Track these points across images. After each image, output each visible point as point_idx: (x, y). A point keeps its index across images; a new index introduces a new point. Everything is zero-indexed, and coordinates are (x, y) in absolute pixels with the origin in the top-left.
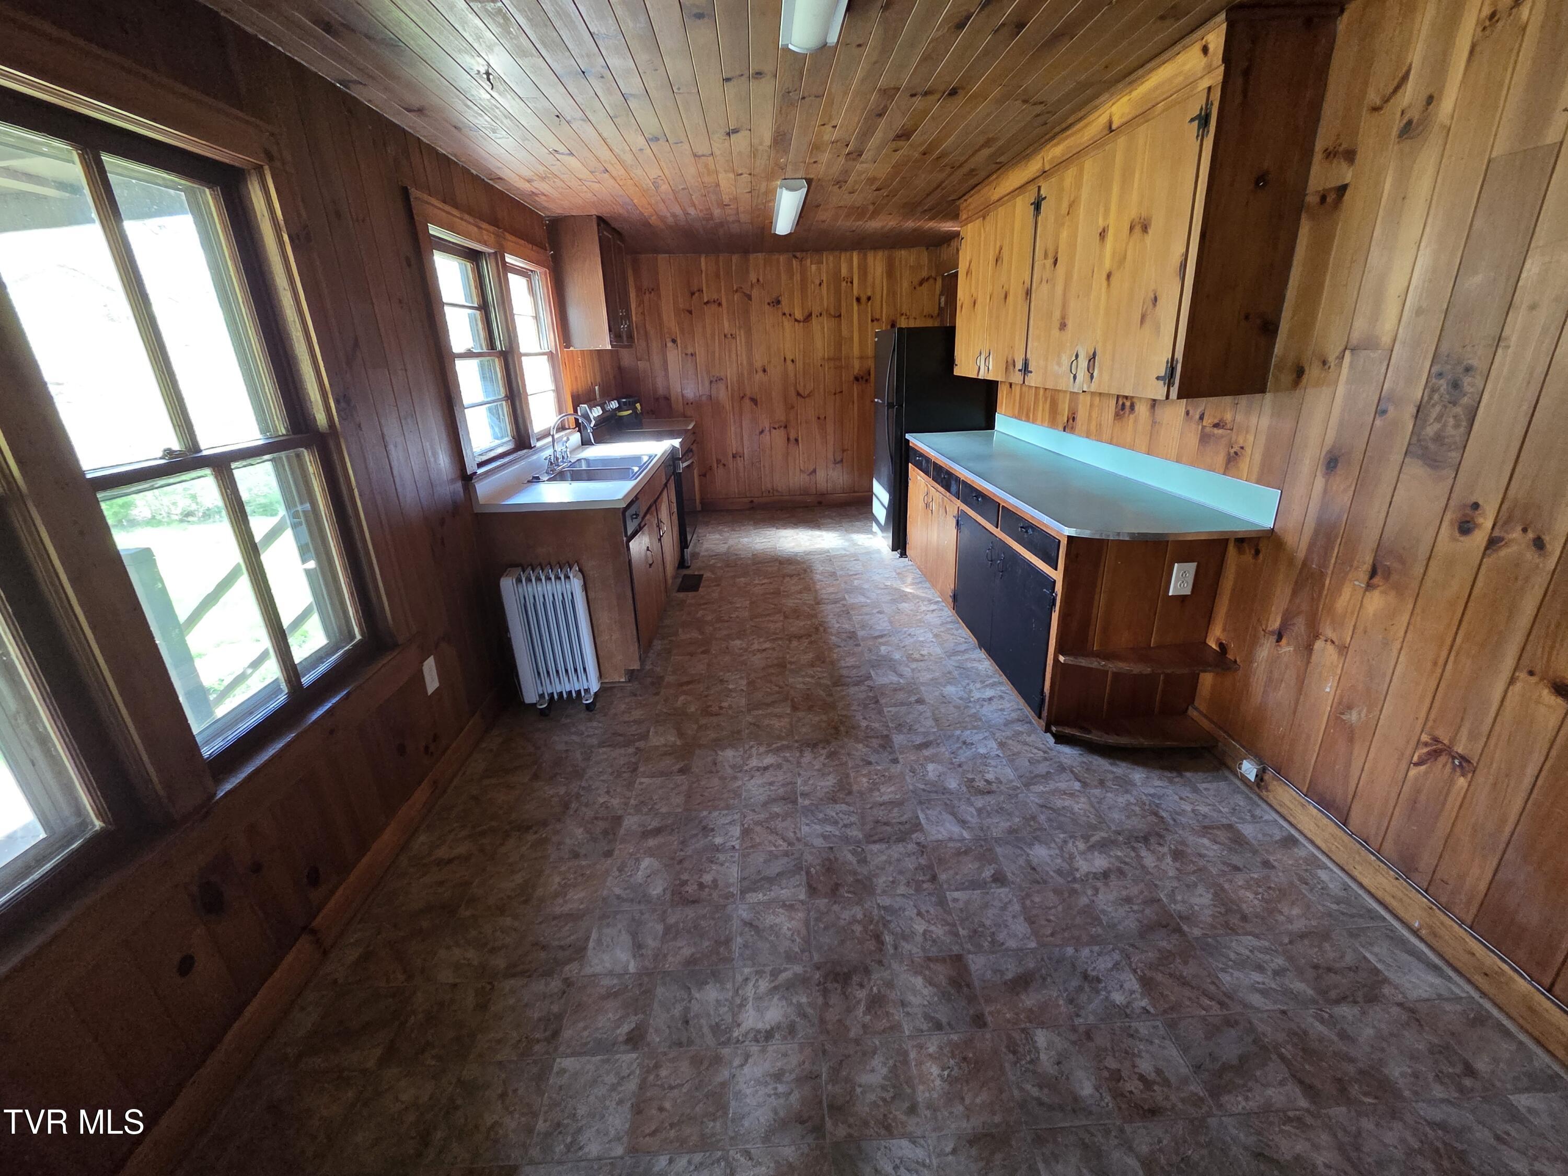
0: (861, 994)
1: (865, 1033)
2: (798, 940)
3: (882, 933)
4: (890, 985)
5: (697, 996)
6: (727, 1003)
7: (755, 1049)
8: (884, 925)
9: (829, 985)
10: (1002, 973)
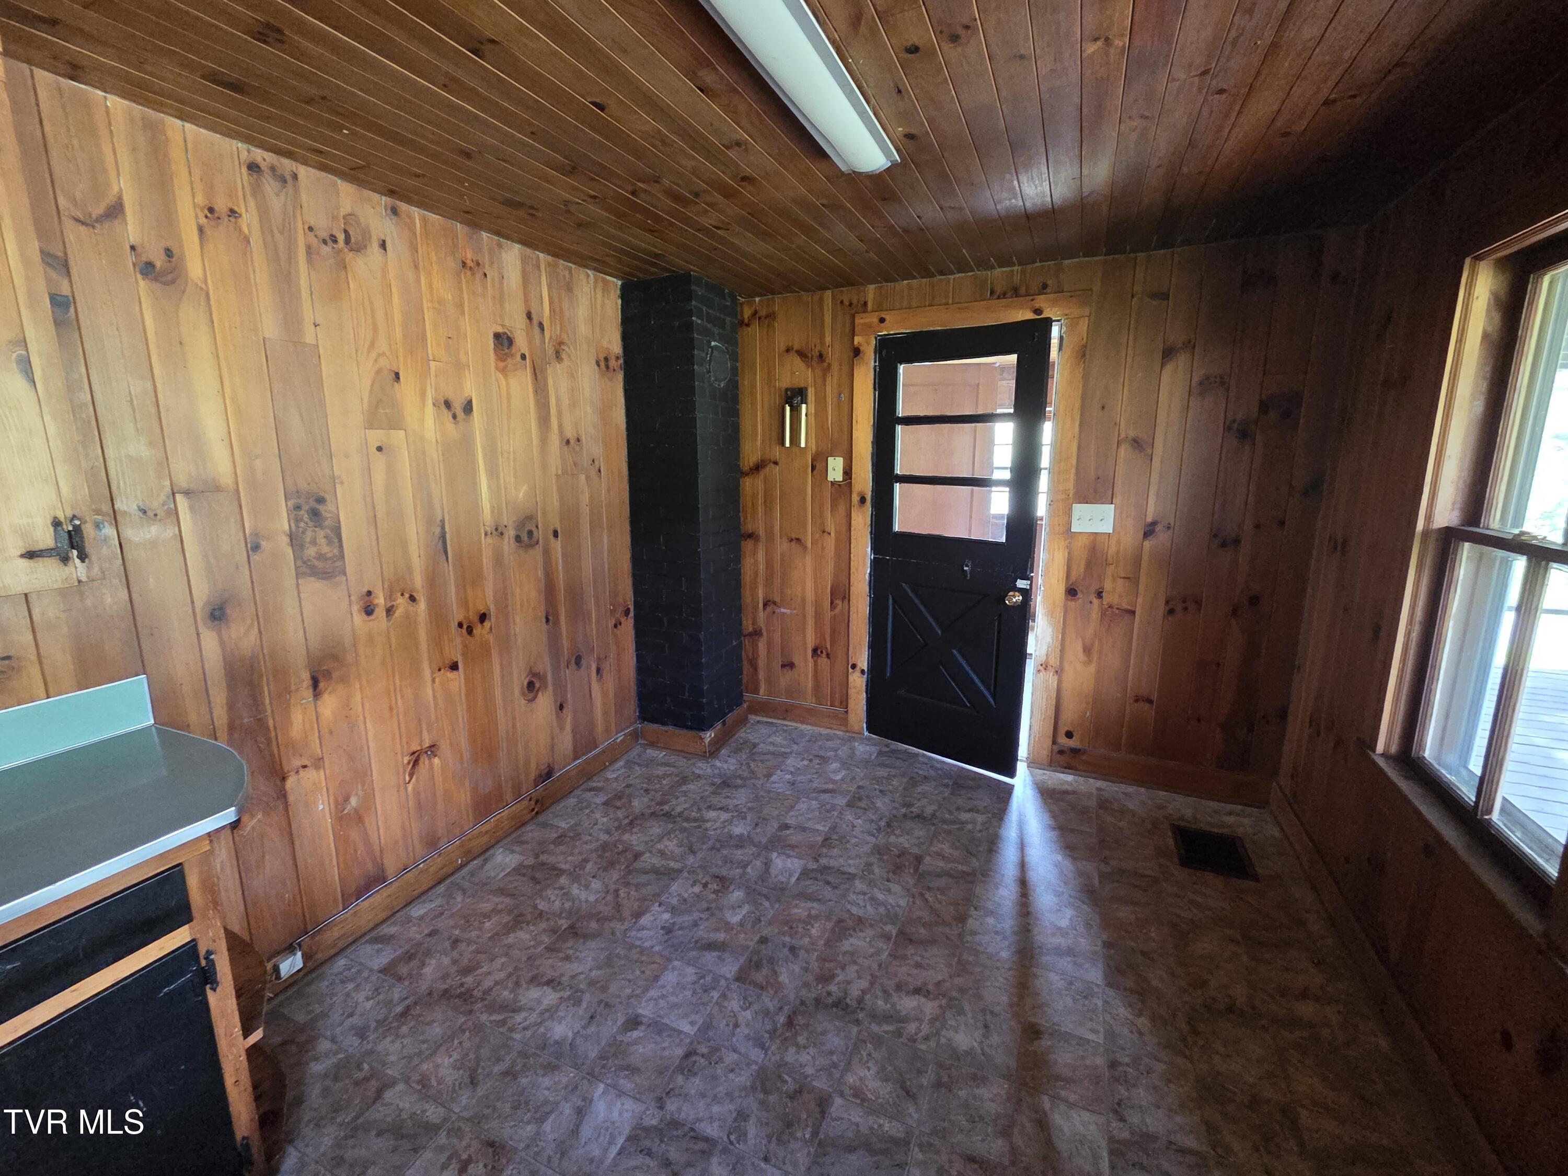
0: (833, 988)
1: (845, 965)
2: (864, 1054)
3: (783, 1025)
4: (806, 985)
5: (975, 1044)
6: (947, 1026)
7: (930, 987)
8: (775, 1031)
9: (855, 1004)
10: (719, 958)
